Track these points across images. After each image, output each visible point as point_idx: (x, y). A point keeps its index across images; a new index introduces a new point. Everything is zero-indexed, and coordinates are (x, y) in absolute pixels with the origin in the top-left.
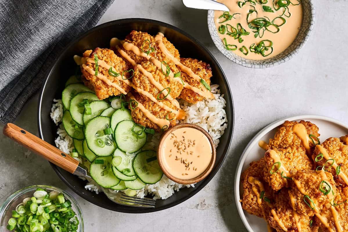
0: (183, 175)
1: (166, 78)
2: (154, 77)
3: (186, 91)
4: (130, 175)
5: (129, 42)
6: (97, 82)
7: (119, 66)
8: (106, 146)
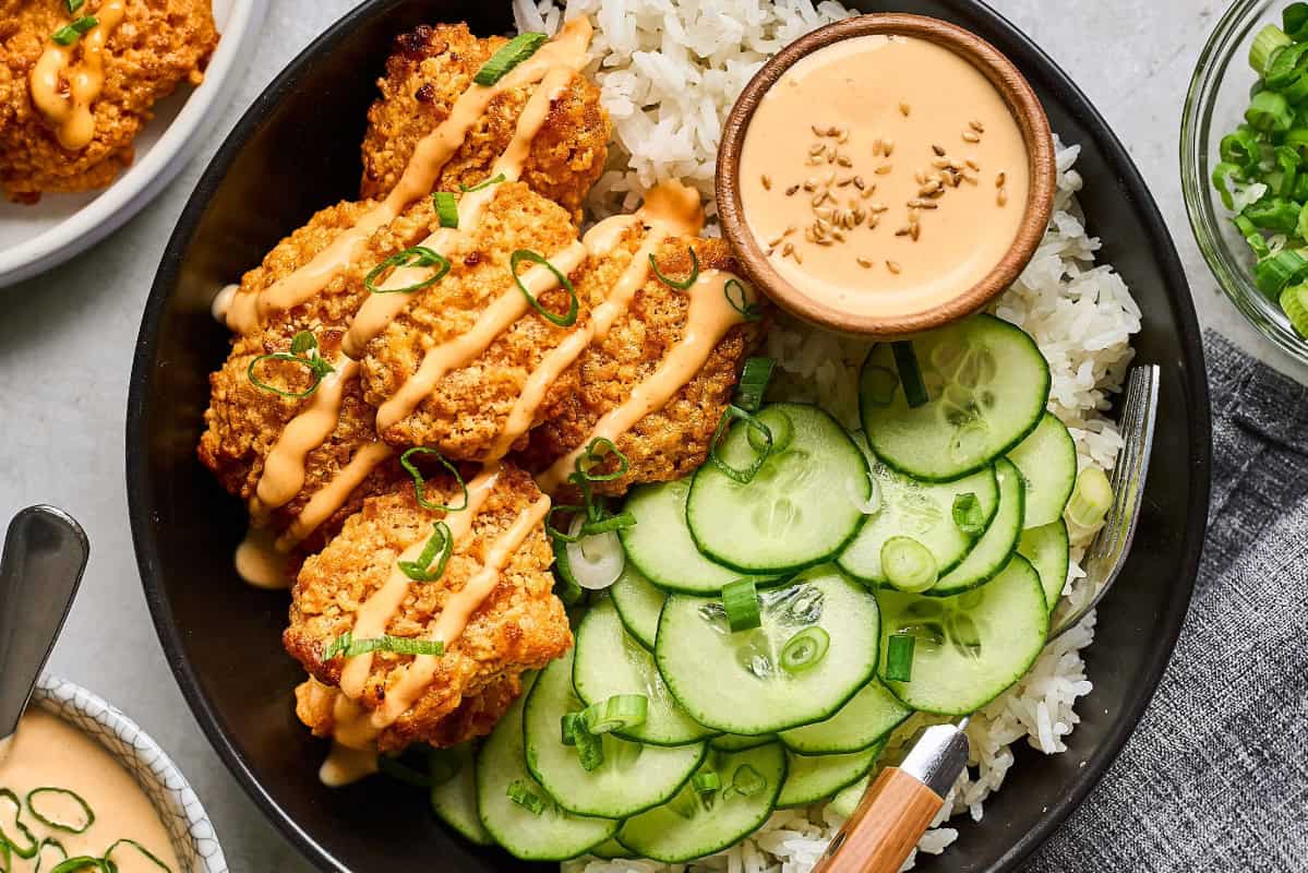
0: (1001, 203)
1: (458, 274)
2: (451, 335)
3: (539, 169)
4: (992, 494)
5: (260, 475)
6: (475, 649)
7: (396, 527)
8: (822, 623)
